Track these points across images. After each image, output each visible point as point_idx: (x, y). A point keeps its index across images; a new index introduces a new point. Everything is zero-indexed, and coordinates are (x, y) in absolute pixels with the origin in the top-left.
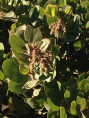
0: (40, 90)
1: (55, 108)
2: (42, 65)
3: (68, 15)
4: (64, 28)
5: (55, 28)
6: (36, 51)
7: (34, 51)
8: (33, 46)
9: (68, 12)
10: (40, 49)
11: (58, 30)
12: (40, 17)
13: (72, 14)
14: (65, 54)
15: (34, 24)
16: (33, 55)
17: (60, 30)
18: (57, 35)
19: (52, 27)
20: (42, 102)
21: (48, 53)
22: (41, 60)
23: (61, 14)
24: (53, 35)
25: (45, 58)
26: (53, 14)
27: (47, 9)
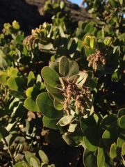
0: (76, 125)
1: (92, 148)
2: (77, 104)
3: (107, 46)
4: (104, 60)
5: (93, 60)
6: (71, 87)
7: (69, 86)
8: (68, 80)
9: (108, 43)
10: (76, 84)
11: (96, 62)
12: (78, 49)
13: (112, 46)
14: (102, 86)
15: (72, 56)
16: (68, 91)
17: (99, 63)
18: (95, 67)
19: (90, 59)
20: (78, 139)
21: (86, 89)
22: (77, 98)
23: (100, 46)
24: (91, 67)
25: (81, 95)
26: (92, 46)
27: (85, 40)
